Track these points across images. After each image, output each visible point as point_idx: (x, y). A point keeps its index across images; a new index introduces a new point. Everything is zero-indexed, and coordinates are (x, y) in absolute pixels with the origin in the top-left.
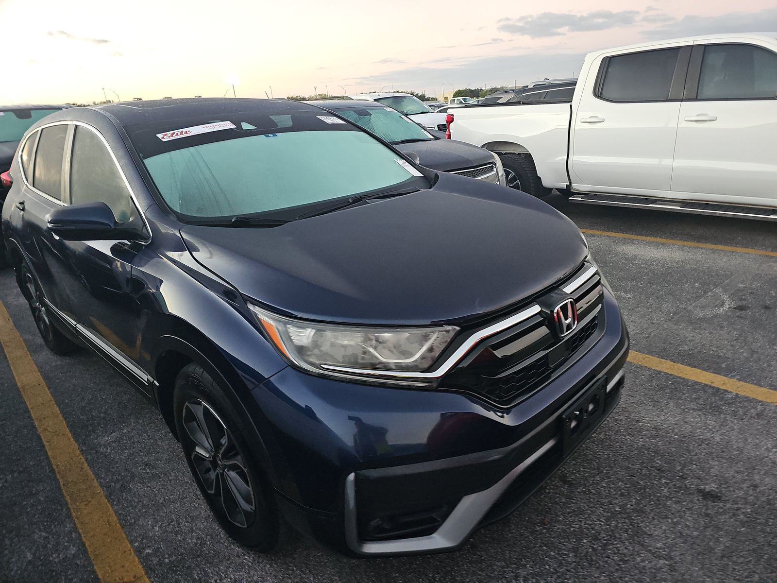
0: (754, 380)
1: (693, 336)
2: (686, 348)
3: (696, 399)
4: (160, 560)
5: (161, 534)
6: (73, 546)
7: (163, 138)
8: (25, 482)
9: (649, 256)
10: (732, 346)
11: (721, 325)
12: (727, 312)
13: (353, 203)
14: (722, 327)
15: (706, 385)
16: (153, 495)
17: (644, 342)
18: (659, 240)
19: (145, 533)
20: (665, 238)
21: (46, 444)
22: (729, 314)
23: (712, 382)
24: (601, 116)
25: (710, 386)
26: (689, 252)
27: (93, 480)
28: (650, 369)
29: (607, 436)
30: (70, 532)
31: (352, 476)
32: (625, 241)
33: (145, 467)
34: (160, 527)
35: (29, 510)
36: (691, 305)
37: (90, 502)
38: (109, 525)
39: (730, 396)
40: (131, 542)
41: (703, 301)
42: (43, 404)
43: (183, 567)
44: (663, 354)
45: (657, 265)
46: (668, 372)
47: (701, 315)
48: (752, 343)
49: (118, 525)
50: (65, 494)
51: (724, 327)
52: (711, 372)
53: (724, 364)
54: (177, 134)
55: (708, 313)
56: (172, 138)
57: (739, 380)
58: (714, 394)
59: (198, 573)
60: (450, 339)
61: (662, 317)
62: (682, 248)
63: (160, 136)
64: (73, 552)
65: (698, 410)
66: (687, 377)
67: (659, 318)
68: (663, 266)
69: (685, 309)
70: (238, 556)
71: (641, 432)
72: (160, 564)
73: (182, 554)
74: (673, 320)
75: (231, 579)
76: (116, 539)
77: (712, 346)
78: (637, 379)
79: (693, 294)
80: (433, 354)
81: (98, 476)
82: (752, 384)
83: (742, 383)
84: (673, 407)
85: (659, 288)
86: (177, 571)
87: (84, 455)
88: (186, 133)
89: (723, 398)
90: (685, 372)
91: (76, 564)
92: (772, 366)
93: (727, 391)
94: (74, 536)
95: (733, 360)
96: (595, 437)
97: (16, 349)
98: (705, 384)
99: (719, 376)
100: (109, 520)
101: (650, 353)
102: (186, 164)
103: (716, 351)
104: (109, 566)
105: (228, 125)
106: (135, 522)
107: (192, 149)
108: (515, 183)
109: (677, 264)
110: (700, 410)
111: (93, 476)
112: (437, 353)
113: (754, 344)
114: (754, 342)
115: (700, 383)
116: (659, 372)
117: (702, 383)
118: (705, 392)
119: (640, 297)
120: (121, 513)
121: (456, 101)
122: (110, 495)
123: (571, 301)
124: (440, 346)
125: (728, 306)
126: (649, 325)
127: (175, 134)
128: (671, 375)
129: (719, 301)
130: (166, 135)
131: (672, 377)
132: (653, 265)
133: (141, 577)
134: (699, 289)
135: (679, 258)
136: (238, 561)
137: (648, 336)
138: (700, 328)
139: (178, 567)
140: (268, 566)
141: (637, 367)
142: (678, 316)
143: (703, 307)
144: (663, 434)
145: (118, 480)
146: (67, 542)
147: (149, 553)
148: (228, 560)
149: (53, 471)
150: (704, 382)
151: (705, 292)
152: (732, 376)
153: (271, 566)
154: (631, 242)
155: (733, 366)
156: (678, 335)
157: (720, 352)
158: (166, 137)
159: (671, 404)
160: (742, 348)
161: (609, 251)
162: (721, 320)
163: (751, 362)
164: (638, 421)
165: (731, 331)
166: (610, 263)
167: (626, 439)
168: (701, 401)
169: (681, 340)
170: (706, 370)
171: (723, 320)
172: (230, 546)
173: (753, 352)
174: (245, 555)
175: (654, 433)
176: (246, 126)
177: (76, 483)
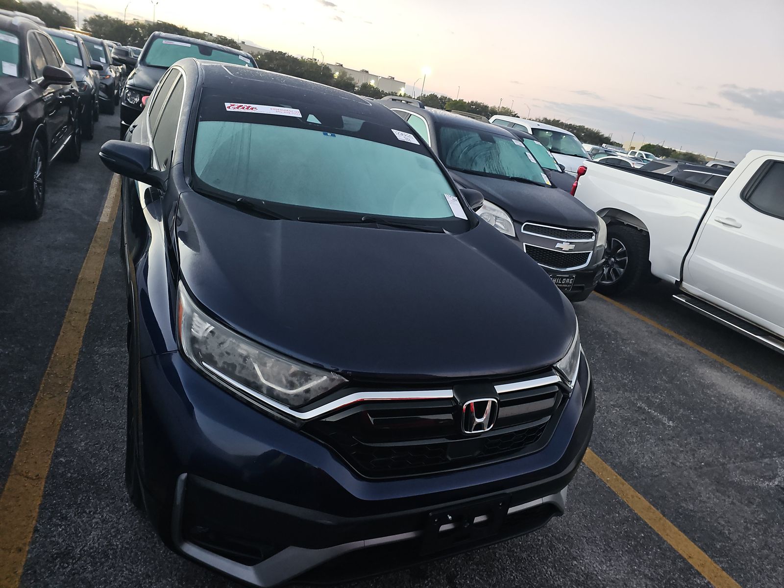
0: (742, 577)
1: (709, 498)
2: (691, 507)
3: (658, 566)
4: (65, 471)
5: (82, 450)
6: (16, 427)
7: (229, 107)
8: (25, 358)
9: (729, 391)
10: (746, 528)
11: (752, 500)
12: (771, 489)
13: (364, 222)
14: (751, 503)
15: (680, 557)
16: (101, 414)
17: (648, 480)
18: (754, 378)
19: (72, 443)
20: (762, 379)
21: (61, 334)
22: (771, 492)
23: (690, 557)
24: (739, 221)
25: (684, 559)
26: (779, 405)
27: (70, 380)
28: (631, 510)
29: (529, 558)
30: (23, 415)
31: (184, 476)
32: (713, 365)
33: (114, 388)
34: (86, 444)
35: (10, 382)
36: (734, 463)
37: (54, 397)
38: (53, 423)
39: (699, 581)
40: (57, 446)
41: (751, 465)
42: (84, 299)
43: (77, 487)
44: (658, 502)
45: (730, 404)
46: (648, 523)
47: (736, 479)
48: (773, 535)
49: (59, 426)
50: (43, 381)
51: (753, 504)
52: (697, 545)
53: (720, 544)
54: (243, 108)
55: (747, 481)
56: (236, 110)
57: (723, 569)
58: (681, 571)
59: (82, 498)
60: (331, 388)
61: (689, 462)
62: (773, 398)
63: (227, 105)
64: (12, 432)
65: (649, 579)
66: (665, 538)
67: (685, 461)
68: (736, 409)
69: (723, 464)
70: (122, 500)
71: (568, 572)
72: (63, 475)
73: (84, 475)
74: (700, 470)
75: (102, 516)
76: (49, 437)
77: (722, 517)
78: (609, 514)
79: (747, 452)
80: (308, 395)
81: (76, 378)
82: (736, 580)
83: (724, 573)
84: (625, 562)
85: (711, 429)
86: (69, 487)
87: (80, 356)
88: (252, 109)
89: (689, 579)
90: (668, 531)
91: (7, 443)
92: (776, 571)
93: (699, 574)
94: (22, 419)
95: (734, 545)
96: (516, 553)
97: (100, 246)
98: (680, 555)
99: (704, 553)
100: (56, 419)
101: (645, 494)
102: (232, 137)
103: (723, 526)
104: (27, 457)
105: (296, 113)
106: (72, 430)
107: (247, 125)
108: (623, 258)
109: (755, 412)
110: (652, 580)
111: (72, 377)
112: (312, 396)
113: (774, 538)
114: (776, 536)
115: (675, 551)
116: (639, 519)
117: (678, 553)
118: (674, 563)
119: (682, 430)
120: (68, 418)
121: (637, 154)
122: (73, 398)
123: (493, 401)
124: (319, 391)
125: (776, 483)
126: (668, 464)
127: (241, 107)
128: (650, 527)
129: (770, 473)
130: (233, 105)
131: (649, 530)
132: (725, 402)
133: (41, 478)
134: (759, 450)
135: (761, 407)
136: (119, 504)
137: (657, 476)
138: (723, 493)
139: (73, 485)
140: (137, 521)
141: (619, 502)
142: (709, 469)
143: (746, 472)
144: (591, 585)
145: (87, 389)
146: (14, 422)
147: (62, 461)
148: (113, 499)
149: (49, 358)
150: (680, 552)
151: (763, 456)
152: (719, 561)
153: (140, 523)
154: (720, 368)
155: (730, 550)
156: (693, 489)
157: (726, 528)
158: (230, 107)
159: (625, 558)
160: (756, 535)
161: (687, 368)
162: (756, 494)
163: (755, 555)
164: (575, 558)
165: (758, 511)
166: (678, 381)
167: (547, 571)
168: (661, 571)
169: (691, 496)
170: (694, 540)
171: (758, 495)
172: (123, 488)
173: (766, 545)
174: (127, 502)
175: (583, 579)
176: (312, 119)
177: (57, 376)
